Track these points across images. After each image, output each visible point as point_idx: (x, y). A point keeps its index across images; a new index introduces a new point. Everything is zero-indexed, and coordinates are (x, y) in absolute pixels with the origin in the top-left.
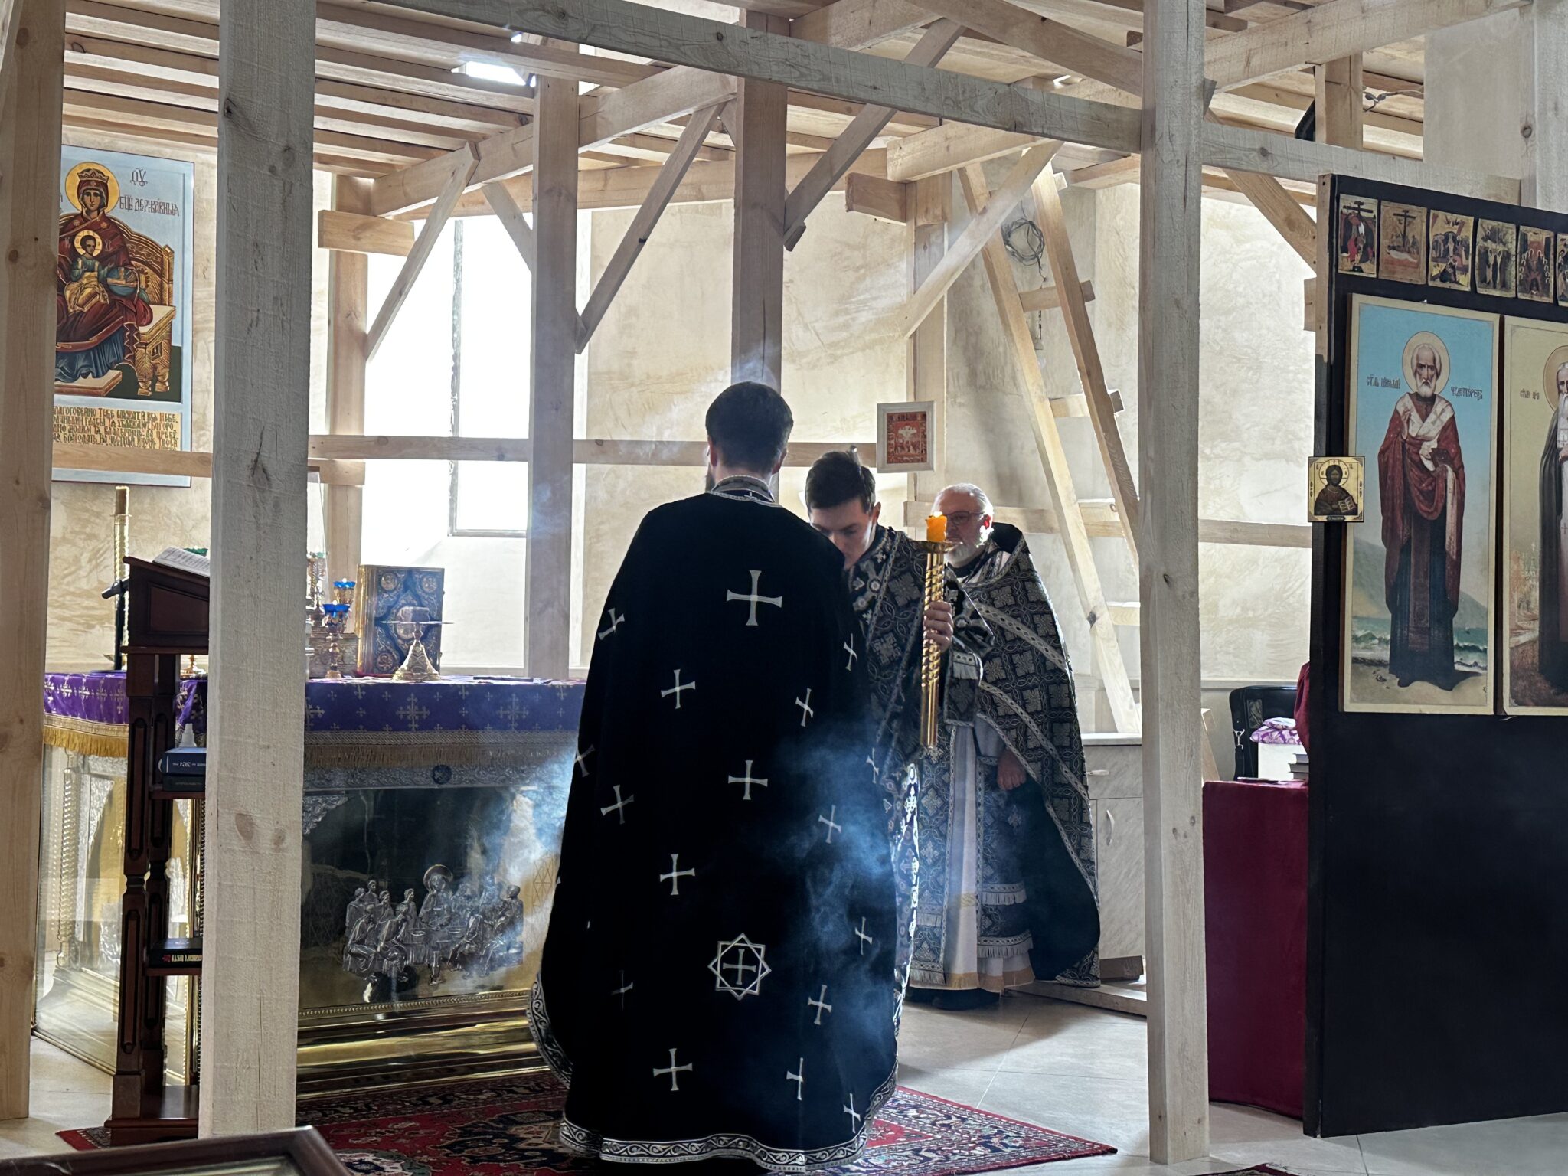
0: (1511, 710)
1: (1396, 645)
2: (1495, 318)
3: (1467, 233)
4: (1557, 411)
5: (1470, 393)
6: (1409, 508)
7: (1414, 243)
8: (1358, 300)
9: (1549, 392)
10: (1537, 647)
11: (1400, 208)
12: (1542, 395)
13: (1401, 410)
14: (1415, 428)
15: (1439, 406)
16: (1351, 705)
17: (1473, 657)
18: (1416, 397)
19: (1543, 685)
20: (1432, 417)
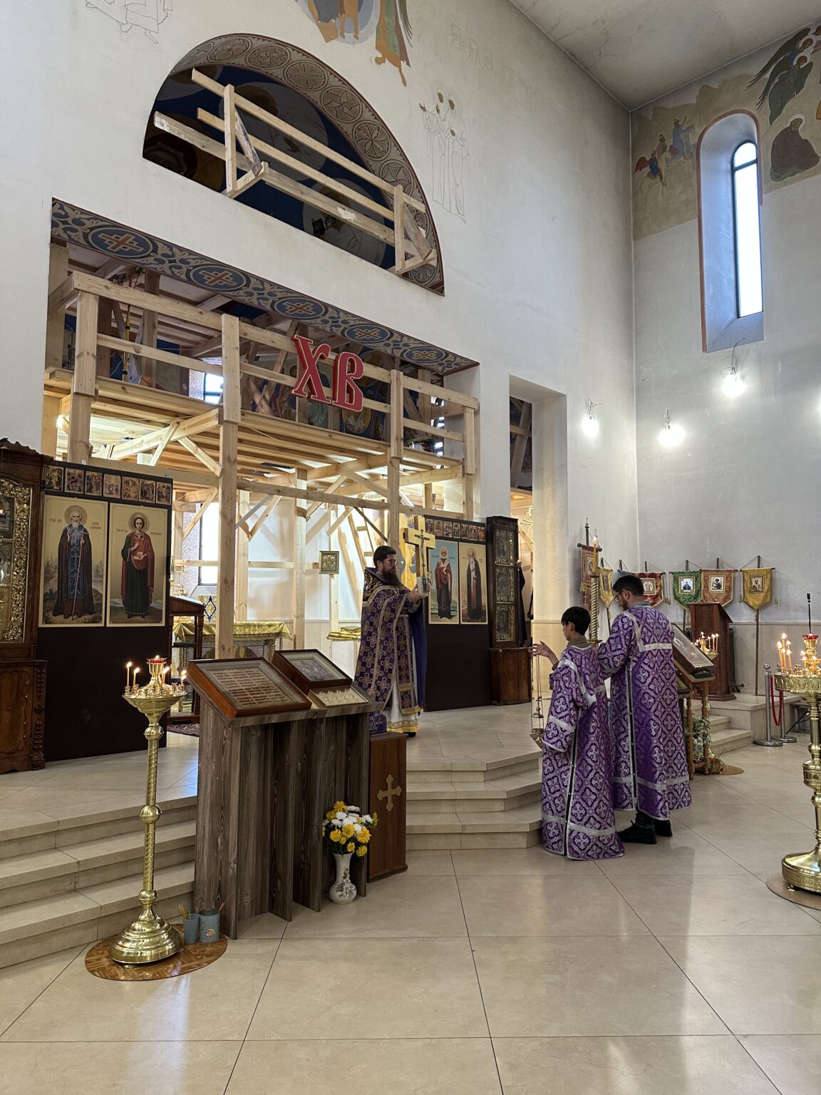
0: (462, 623)
1: (439, 610)
2: (457, 543)
3: (451, 525)
4: (470, 562)
6: (441, 582)
10: (466, 611)
11: (438, 521)
13: (439, 562)
14: (442, 566)
15: (446, 561)
18: (442, 559)
20: (445, 563)
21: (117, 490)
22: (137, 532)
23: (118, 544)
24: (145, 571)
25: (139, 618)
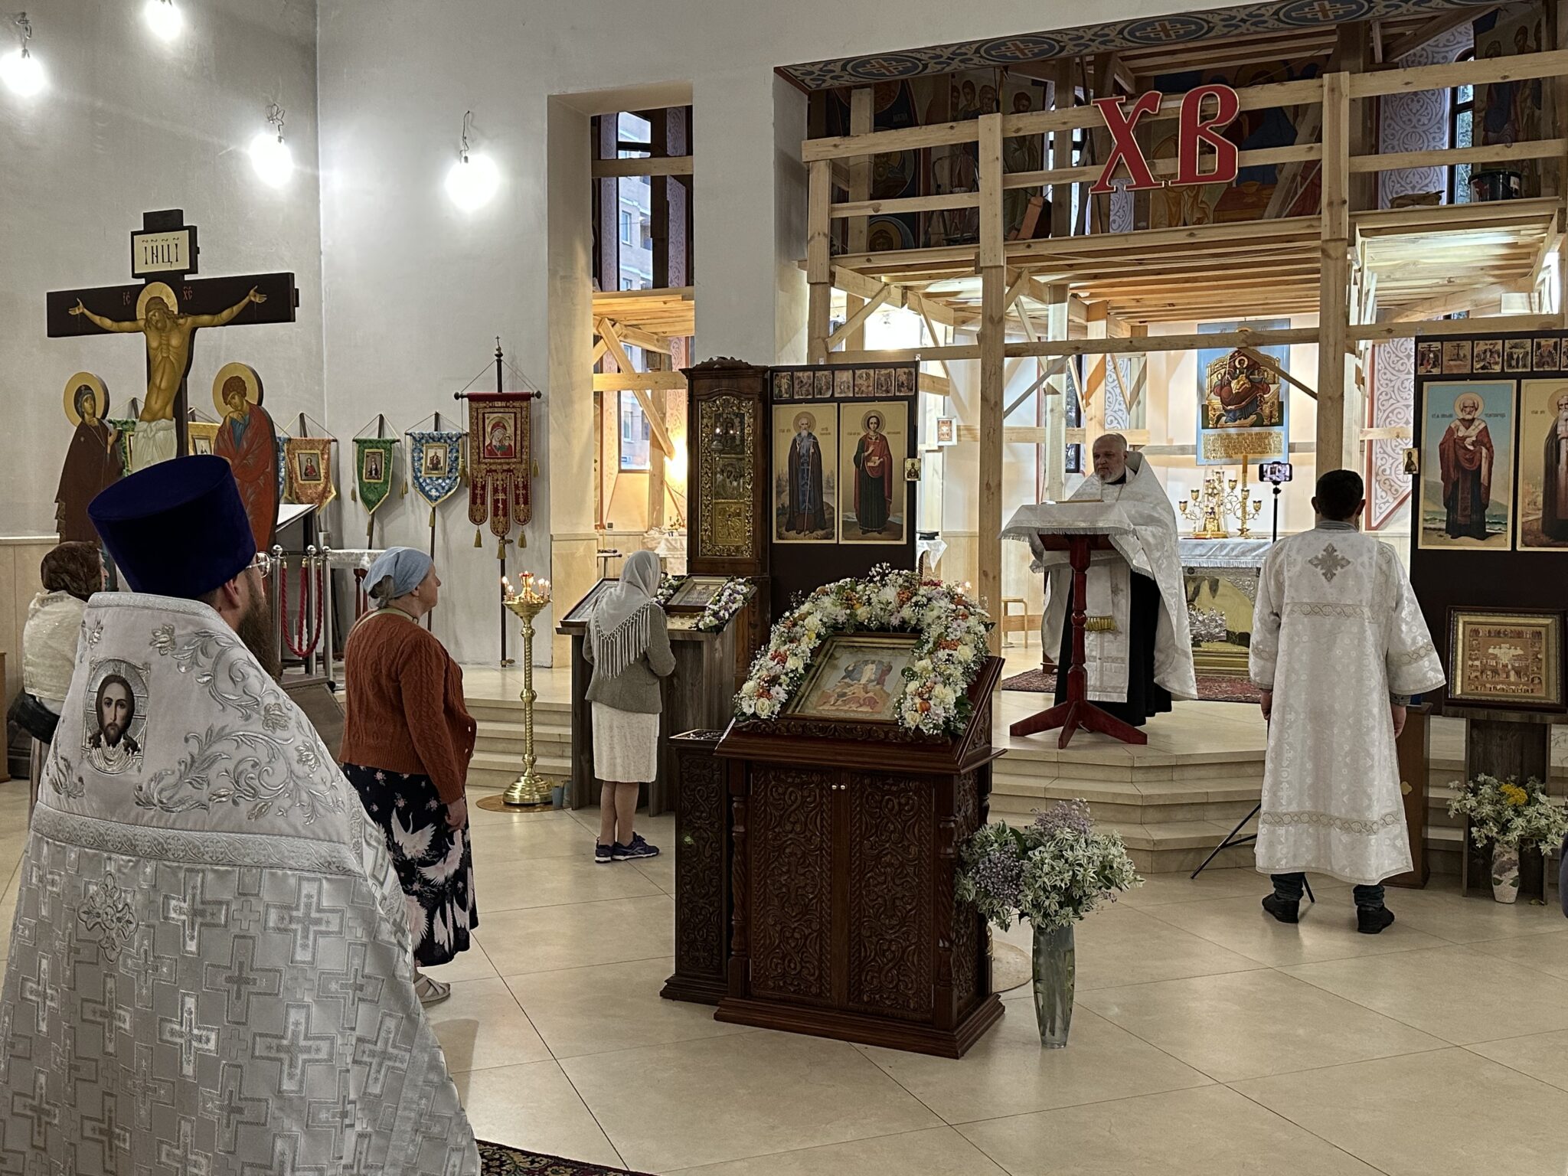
0: (1519, 548)
1: (1448, 522)
2: (1515, 382)
3: (1499, 347)
4: (1557, 420)
5: (1496, 415)
6: (1458, 465)
7: (1465, 356)
8: (1426, 384)
9: (1552, 412)
10: (1540, 522)
11: (1455, 343)
12: (1546, 410)
13: (1453, 426)
14: (1462, 433)
15: (1476, 423)
16: (1420, 547)
17: (1497, 527)
18: (1463, 420)
19: (1544, 539)
20: (1472, 427)
21: (848, 388)
22: (872, 433)
23: (850, 449)
24: (882, 477)
25: (875, 534)
